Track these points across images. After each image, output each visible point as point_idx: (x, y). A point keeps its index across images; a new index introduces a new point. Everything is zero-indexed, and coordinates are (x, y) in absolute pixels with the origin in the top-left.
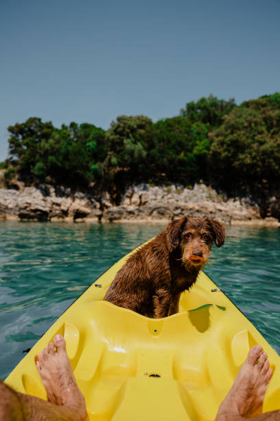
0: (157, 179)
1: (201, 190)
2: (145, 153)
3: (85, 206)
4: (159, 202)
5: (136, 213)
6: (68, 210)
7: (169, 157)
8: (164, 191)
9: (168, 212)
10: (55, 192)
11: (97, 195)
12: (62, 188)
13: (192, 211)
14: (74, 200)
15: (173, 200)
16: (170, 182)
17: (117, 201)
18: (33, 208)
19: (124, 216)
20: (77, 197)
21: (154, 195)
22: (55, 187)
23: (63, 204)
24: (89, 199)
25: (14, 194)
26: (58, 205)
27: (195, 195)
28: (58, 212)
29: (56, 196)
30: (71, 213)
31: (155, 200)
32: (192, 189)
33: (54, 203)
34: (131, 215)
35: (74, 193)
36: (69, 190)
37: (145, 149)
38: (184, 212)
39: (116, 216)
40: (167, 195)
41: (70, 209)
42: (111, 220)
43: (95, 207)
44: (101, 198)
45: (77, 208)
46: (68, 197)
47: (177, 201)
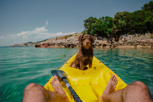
0: (131, 33)
1: (148, 35)
2: (125, 24)
3: (106, 43)
4: (131, 40)
5: (123, 44)
6: (101, 44)
7: (135, 24)
8: (133, 36)
9: (134, 43)
10: (97, 38)
12: (99, 37)
13: (143, 43)
14: (103, 41)
15: (137, 39)
16: (136, 33)
17: (117, 40)
19: (118, 45)
21: (129, 38)
22: (97, 37)
23: (99, 42)
24: (108, 40)
26: (98, 42)
27: (146, 37)
28: (98, 45)
29: (98, 40)
30: (102, 45)
31: (130, 39)
32: (145, 35)
33: (97, 42)
34: (121, 45)
35: (103, 39)
36: (101, 38)
37: (126, 22)
38: (140, 43)
39: (116, 45)
40: (134, 38)
42: (114, 47)
43: (110, 43)
44: (111, 40)
45: (104, 43)
46: (101, 40)
47: (138, 39)
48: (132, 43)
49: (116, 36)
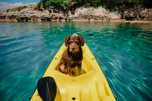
0: (86, 6)
1: (101, 9)
3: (63, 16)
4: (86, 14)
5: (78, 17)
9: (88, 17)
10: (53, 11)
11: (67, 12)
12: (55, 10)
13: (96, 17)
15: (91, 13)
16: (90, 7)
17: (73, 13)
18: (45, 17)
19: (74, 19)
20: (60, 13)
21: (84, 11)
22: (53, 10)
23: (56, 15)
24: (64, 13)
25: (41, 12)
26: (54, 15)
27: (98, 11)
28: (54, 18)
29: (54, 12)
30: (58, 18)
32: (98, 9)
33: (53, 15)
34: (76, 18)
35: (59, 11)
36: (58, 10)
38: (93, 17)
39: (71, 19)
40: (88, 11)
41: (58, 17)
42: (69, 20)
43: (66, 16)
44: (68, 13)
45: (60, 16)
46: (57, 13)
47: (92, 13)
48: (86, 16)
49: (72, 9)
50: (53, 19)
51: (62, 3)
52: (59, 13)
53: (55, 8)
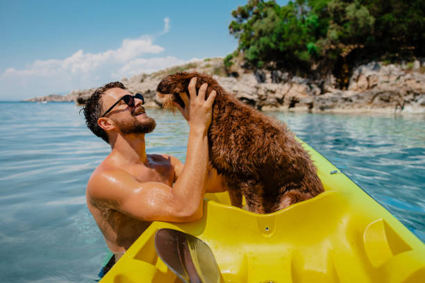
0: (397, 55)
2: (372, 20)
3: (303, 93)
4: (392, 85)
5: (354, 99)
6: (283, 98)
8: (403, 70)
9: (396, 97)
10: (272, 77)
11: (320, 79)
12: (279, 73)
14: (292, 86)
15: (413, 82)
16: (413, 57)
17: (343, 85)
18: (239, 96)
19: (339, 103)
20: (294, 82)
21: (384, 75)
22: (272, 73)
23: (279, 91)
24: (309, 84)
25: (231, 81)
26: (273, 92)
28: (271, 100)
29: (272, 82)
30: (286, 102)
31: (388, 82)
33: (268, 91)
34: (347, 103)
35: (292, 78)
36: (287, 74)
38: (417, 98)
39: (329, 103)
40: (403, 76)
41: (286, 97)
42: (322, 109)
43: (314, 93)
44: (323, 83)
45: (294, 95)
46: (285, 83)
47: (418, 82)
48: (388, 94)
49: (344, 70)
50: (267, 105)
51: (304, 48)
52: (291, 84)
53: (279, 67)
